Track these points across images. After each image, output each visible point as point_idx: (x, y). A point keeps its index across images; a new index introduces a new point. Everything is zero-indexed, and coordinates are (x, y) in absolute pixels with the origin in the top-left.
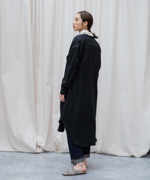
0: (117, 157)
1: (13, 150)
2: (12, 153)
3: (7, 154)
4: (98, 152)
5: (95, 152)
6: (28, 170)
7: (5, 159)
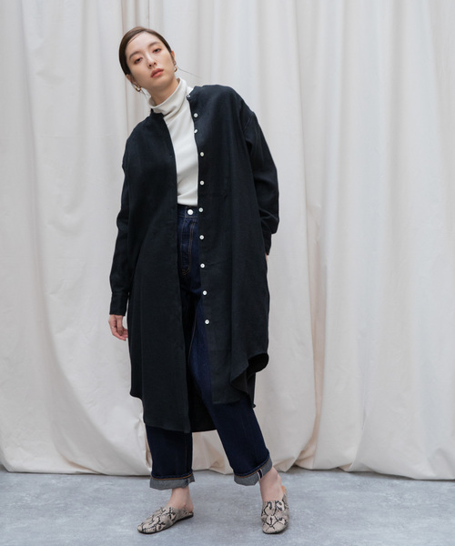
2: (69, 477)
3: (54, 481)
4: (350, 469)
5: (339, 469)
6: (120, 530)
7: (45, 496)
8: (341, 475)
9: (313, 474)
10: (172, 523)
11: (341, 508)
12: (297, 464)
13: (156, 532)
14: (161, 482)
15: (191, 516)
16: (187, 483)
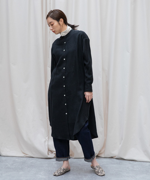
0: (137, 162)
1: (23, 155)
2: (22, 158)
3: (17, 160)
4: (116, 157)
5: (112, 157)
6: (41, 176)
7: (14, 165)
8: (113, 159)
9: (103, 159)
10: (64, 173)
11: (113, 170)
12: (98, 155)
13: (59, 175)
14: (59, 159)
15: (70, 171)
16: (68, 159)
